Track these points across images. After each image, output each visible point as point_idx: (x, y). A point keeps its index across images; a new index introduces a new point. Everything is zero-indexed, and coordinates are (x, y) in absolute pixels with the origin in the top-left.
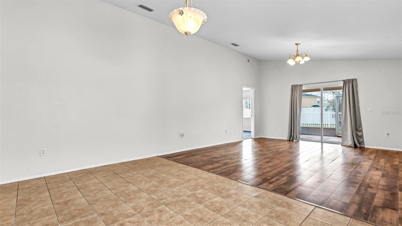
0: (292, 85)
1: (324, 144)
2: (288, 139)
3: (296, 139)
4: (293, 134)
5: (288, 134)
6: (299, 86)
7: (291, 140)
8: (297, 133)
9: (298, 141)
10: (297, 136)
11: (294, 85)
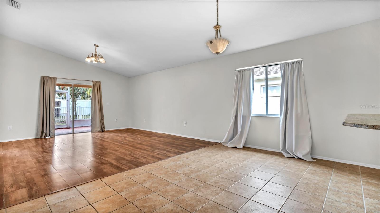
0: (42, 76)
1: (74, 135)
2: (39, 137)
3: (49, 135)
4: (45, 131)
5: (37, 132)
6: (52, 79)
7: (42, 138)
8: (51, 129)
9: (53, 137)
10: (51, 131)
11: (47, 77)
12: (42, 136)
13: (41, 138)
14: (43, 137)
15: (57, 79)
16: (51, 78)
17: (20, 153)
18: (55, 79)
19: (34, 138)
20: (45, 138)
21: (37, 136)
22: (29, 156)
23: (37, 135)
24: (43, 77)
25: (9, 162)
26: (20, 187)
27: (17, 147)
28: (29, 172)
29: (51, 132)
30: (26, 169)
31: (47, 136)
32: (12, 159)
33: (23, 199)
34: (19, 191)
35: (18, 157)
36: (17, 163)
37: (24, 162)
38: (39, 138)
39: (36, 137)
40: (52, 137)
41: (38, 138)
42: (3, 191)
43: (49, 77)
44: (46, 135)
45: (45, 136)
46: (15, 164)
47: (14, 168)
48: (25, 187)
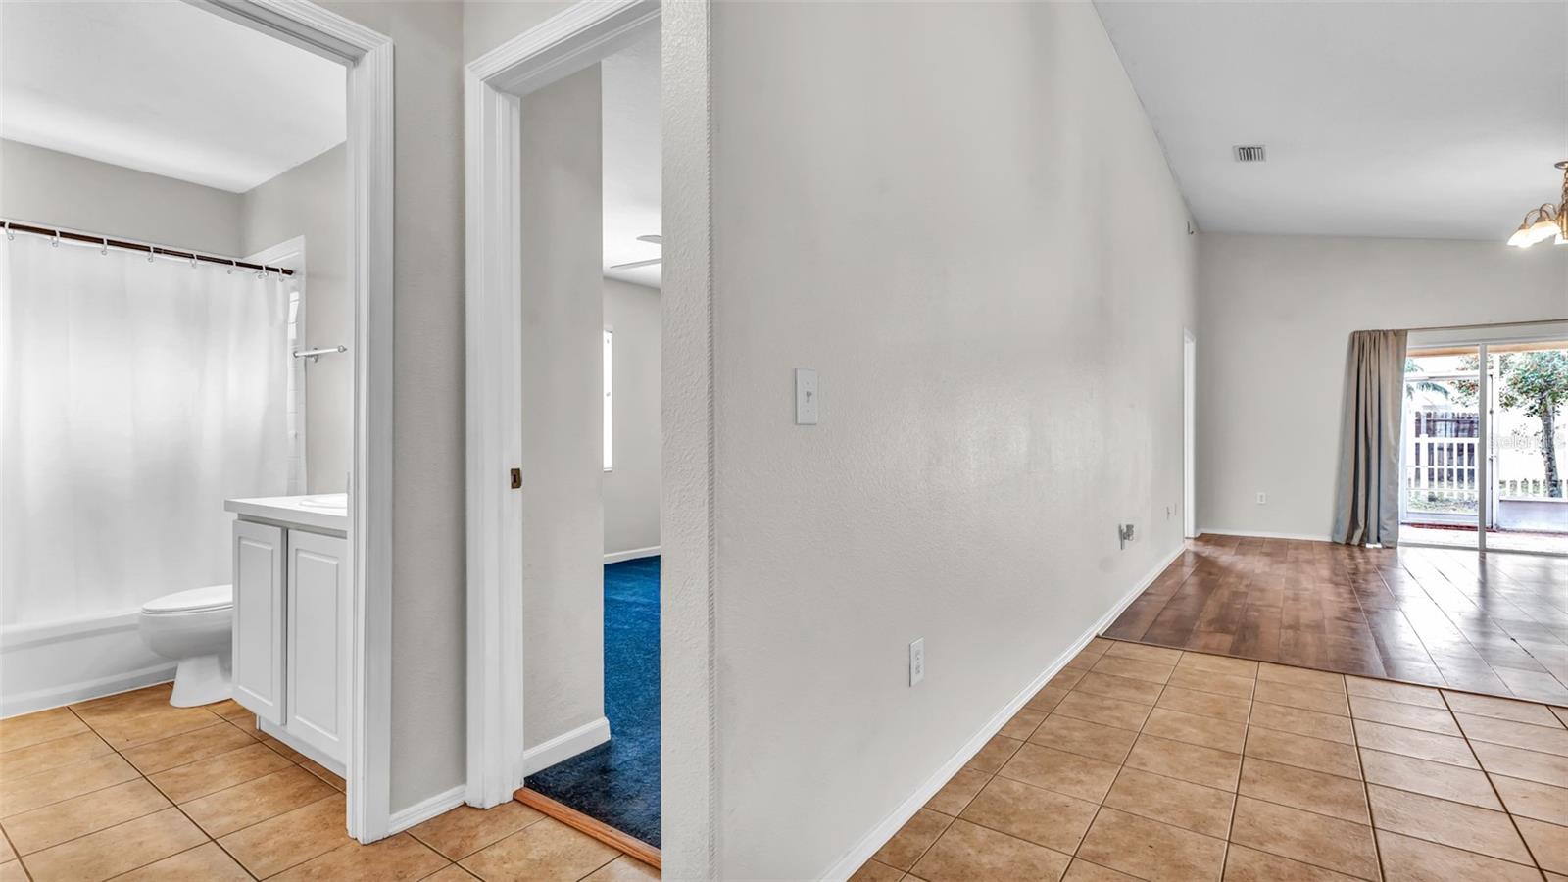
0: (1352, 333)
2: (1342, 539)
3: (1379, 540)
4: (1363, 521)
5: (1337, 522)
6: (1391, 337)
7: (1353, 543)
8: (1383, 517)
9: (1391, 548)
10: (1385, 527)
11: (1369, 333)
12: (1350, 536)
13: (1348, 544)
14: (1356, 540)
15: (1409, 334)
16: (1385, 333)
17: (1267, 569)
18: (1400, 335)
19: (1327, 539)
20: (1361, 545)
21: (1335, 535)
22: (1283, 580)
23: (1336, 531)
24: (1357, 336)
25: (1232, 580)
26: (1224, 631)
27: (1268, 554)
28: (1258, 610)
29: (1385, 529)
30: (1258, 603)
31: (1369, 542)
32: (1241, 576)
33: (1218, 649)
34: (1219, 637)
35: (1258, 575)
36: (1247, 586)
37: (1262, 590)
38: (1344, 543)
39: (1333, 537)
40: (1387, 547)
41: (1338, 541)
42: (1194, 625)
43: (1379, 331)
44: (1365, 538)
45: (1362, 540)
46: (1242, 588)
47: (1235, 594)
48: (1233, 634)
